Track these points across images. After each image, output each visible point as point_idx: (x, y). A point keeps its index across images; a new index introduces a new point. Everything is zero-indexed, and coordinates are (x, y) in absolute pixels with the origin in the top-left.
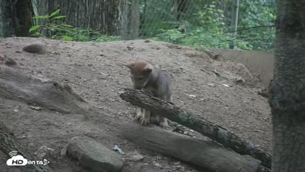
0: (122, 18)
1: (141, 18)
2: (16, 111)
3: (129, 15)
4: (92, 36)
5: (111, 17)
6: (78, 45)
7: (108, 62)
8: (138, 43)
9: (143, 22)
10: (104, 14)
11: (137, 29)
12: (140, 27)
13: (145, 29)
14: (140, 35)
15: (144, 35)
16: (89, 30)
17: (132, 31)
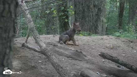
0: (100, 28)
1: (106, 28)
2: (63, 60)
3: (102, 27)
4: (89, 35)
5: (96, 28)
6: (85, 37)
7: (95, 43)
8: (105, 37)
9: (107, 30)
10: (94, 27)
11: (105, 32)
12: (106, 32)
13: (108, 32)
14: (106, 34)
15: (107, 34)
16: (88, 32)
17: (103, 33)
